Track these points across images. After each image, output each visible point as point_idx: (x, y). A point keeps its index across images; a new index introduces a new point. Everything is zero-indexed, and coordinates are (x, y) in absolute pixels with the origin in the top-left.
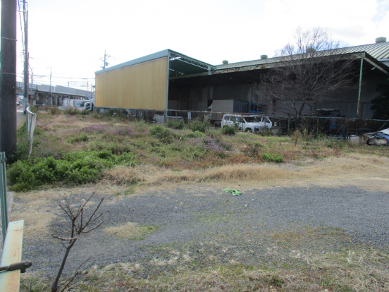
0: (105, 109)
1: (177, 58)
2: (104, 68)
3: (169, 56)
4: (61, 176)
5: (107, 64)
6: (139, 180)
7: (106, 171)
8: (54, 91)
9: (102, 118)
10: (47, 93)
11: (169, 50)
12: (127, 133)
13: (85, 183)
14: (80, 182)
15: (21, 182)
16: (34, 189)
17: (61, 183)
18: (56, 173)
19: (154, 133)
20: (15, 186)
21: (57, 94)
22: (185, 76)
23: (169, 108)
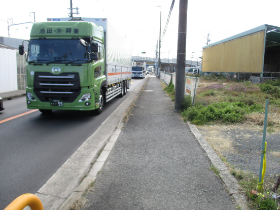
0: (208, 73)
1: (273, 30)
2: (207, 44)
3: (266, 29)
4: (219, 117)
5: (209, 41)
6: (274, 123)
7: (247, 115)
8: (171, 62)
9: (210, 79)
10: (166, 64)
11: (266, 25)
12: (241, 90)
13: (236, 123)
14: (233, 122)
15: (197, 119)
16: (205, 124)
17: (220, 121)
18: (215, 115)
19: (264, 90)
20: (195, 121)
21: (172, 64)
22: (277, 45)
23: (264, 71)
